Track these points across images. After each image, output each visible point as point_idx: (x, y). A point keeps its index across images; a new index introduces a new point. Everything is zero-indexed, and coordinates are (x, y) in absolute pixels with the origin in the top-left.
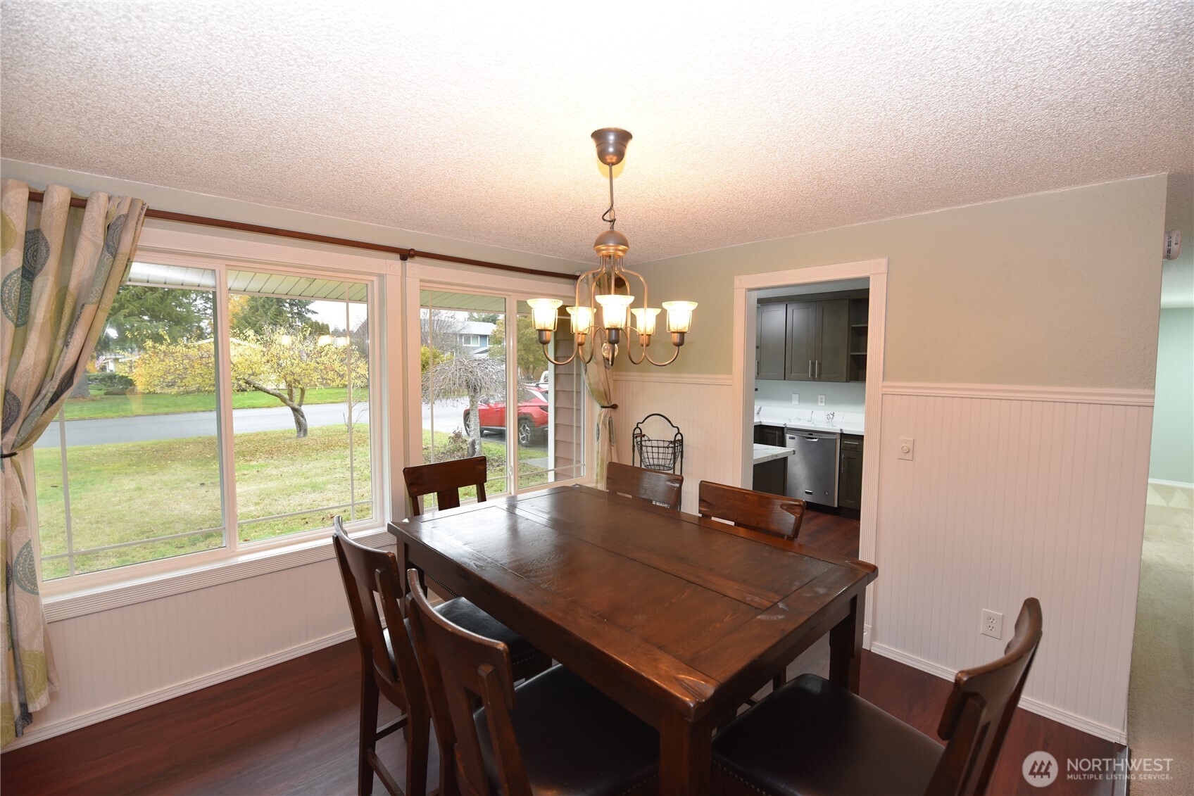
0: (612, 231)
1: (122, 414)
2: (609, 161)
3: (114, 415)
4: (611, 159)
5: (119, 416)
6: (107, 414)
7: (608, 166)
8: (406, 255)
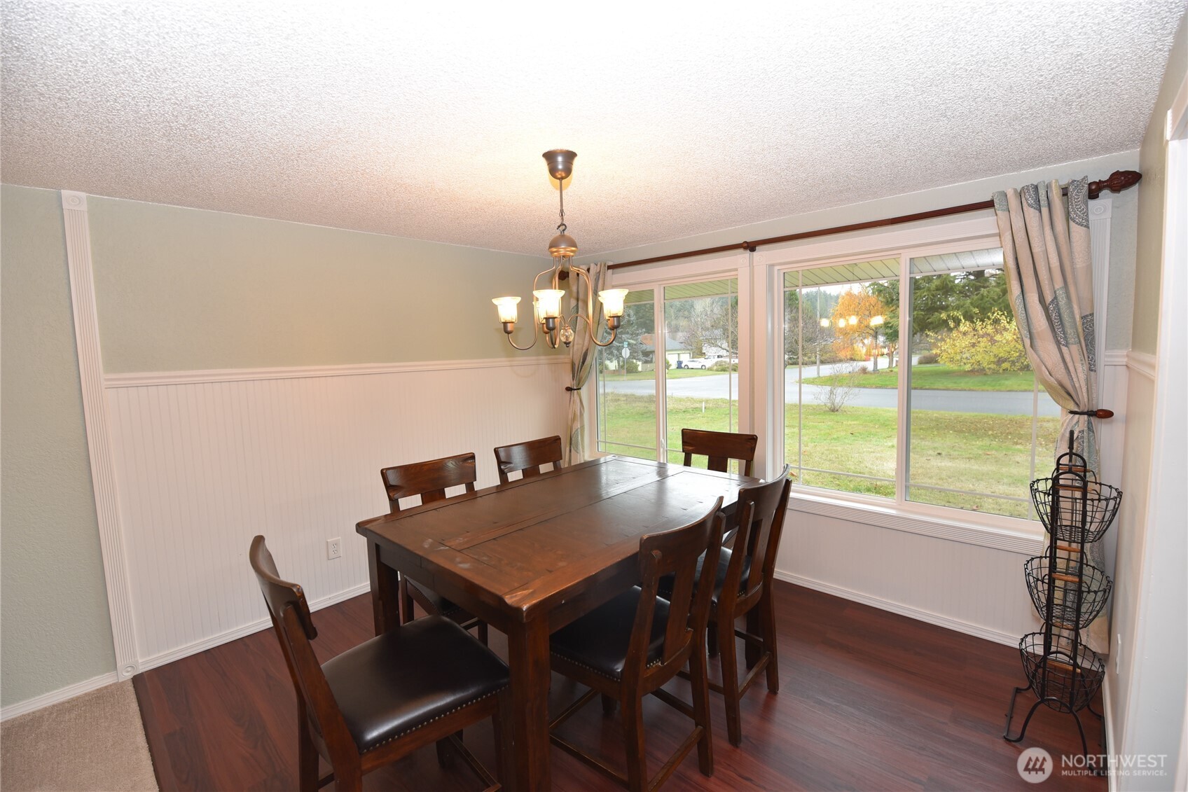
0: (562, 236)
1: (997, 388)
2: (559, 176)
3: (990, 388)
4: (560, 175)
5: (993, 390)
6: (984, 387)
7: (558, 181)
8: (751, 247)
